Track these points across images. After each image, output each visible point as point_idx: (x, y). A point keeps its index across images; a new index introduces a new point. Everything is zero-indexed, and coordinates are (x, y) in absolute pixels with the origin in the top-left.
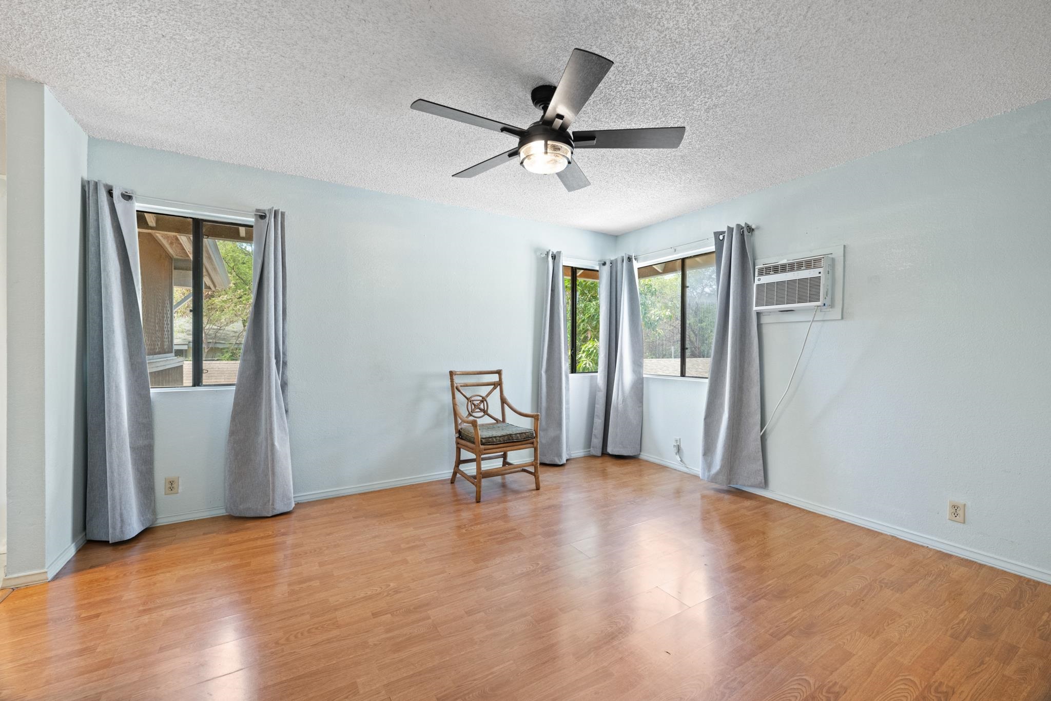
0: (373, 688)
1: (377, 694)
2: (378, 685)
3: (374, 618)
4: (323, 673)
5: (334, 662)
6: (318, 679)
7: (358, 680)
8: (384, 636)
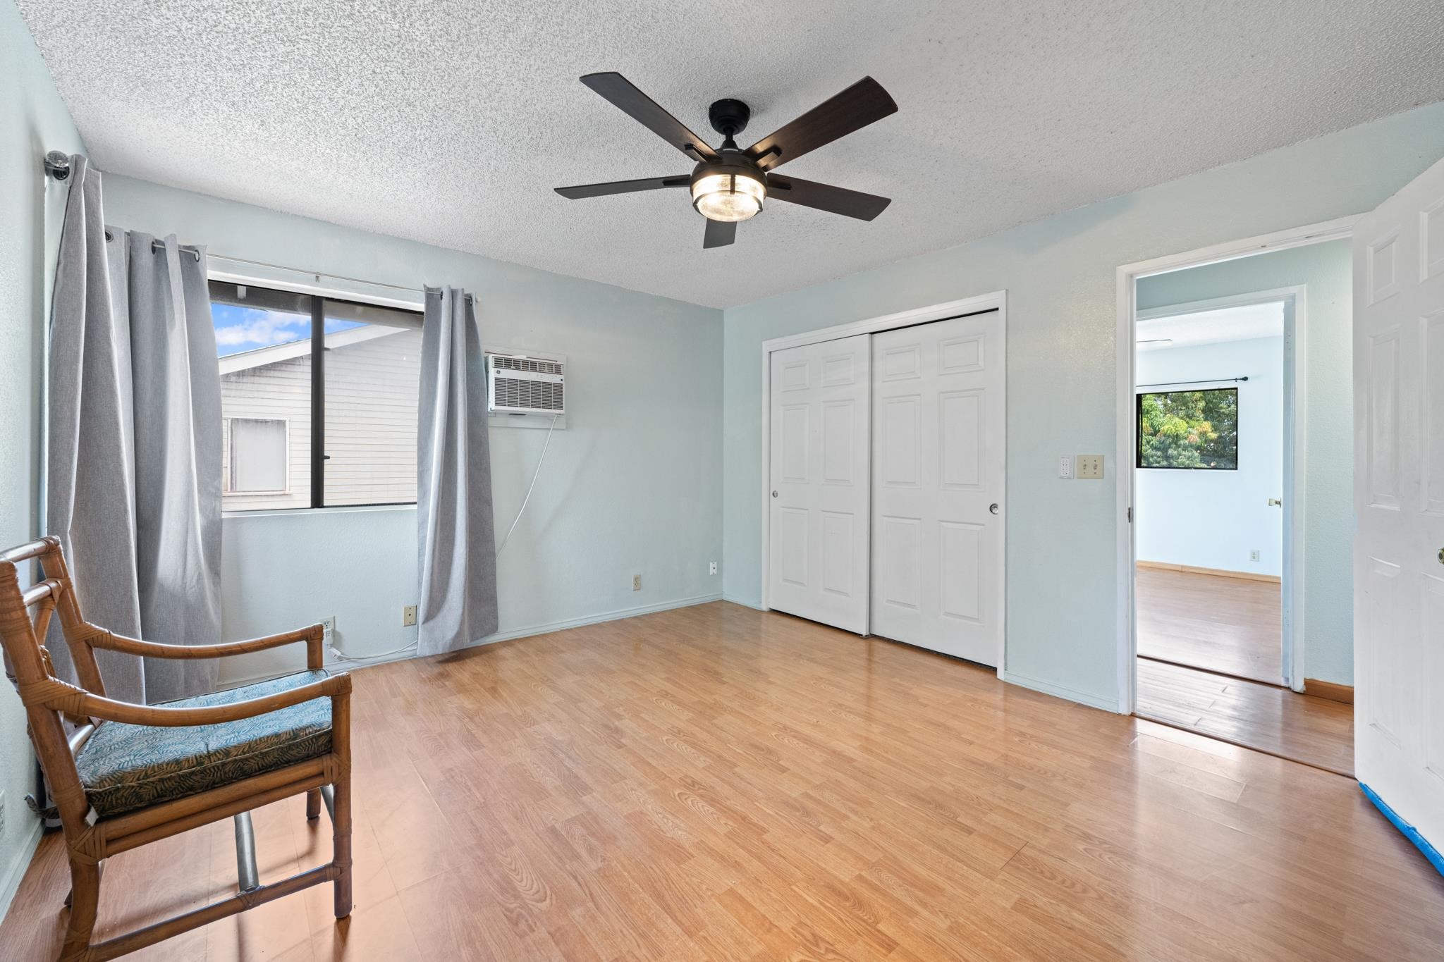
0: (1004, 888)
1: (1006, 881)
2: (998, 885)
3: (897, 944)
4: (1033, 952)
5: (1009, 949)
6: (1045, 951)
7: (1008, 906)
8: (925, 913)
